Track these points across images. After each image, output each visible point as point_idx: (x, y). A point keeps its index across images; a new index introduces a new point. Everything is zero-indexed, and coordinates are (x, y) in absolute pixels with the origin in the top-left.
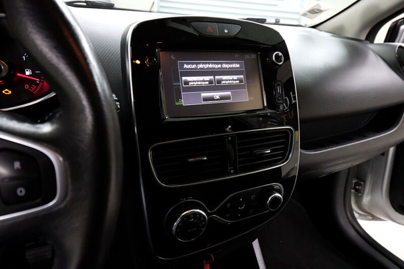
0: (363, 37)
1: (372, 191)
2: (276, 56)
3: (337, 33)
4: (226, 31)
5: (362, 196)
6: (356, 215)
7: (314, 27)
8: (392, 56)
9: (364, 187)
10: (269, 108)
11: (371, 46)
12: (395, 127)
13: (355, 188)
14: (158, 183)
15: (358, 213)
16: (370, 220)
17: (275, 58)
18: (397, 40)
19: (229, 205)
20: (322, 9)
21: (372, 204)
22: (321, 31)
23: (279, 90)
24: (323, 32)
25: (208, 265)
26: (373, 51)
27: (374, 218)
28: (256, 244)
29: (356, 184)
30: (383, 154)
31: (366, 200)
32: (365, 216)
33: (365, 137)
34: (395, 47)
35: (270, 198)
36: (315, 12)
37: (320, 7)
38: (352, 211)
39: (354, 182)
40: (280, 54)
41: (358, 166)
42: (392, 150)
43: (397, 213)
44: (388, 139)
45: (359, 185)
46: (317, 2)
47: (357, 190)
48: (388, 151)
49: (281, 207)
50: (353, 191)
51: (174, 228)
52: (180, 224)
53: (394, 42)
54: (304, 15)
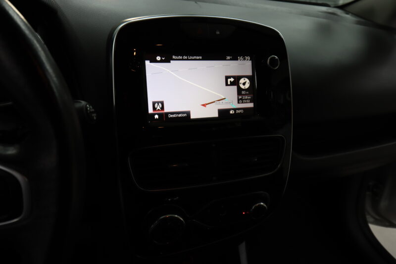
2: (270, 59)
4: (218, 33)
7: (342, 7)
13: (372, 191)
17: (270, 62)
21: (389, 209)
28: (242, 248)
29: (375, 186)
40: (276, 58)
47: (375, 194)
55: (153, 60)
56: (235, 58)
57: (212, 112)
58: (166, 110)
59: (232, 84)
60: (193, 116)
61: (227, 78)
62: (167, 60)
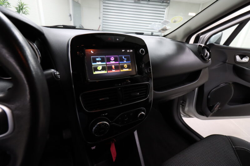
0: (184, 41)
1: (189, 106)
2: (141, 51)
3: (173, 39)
4: (118, 40)
5: (185, 108)
6: (182, 115)
7: (164, 36)
8: (196, 49)
9: (186, 104)
10: (139, 74)
11: (187, 45)
12: (197, 80)
13: (182, 105)
14: (85, 110)
15: (183, 115)
16: (188, 117)
17: (141, 52)
18: (199, 42)
19: (120, 118)
20: (167, 28)
21: (189, 111)
22: (167, 38)
23: (143, 66)
24: (168, 39)
25: (114, 143)
26: (188, 48)
27: (190, 117)
28: (136, 133)
29: (183, 103)
30: (193, 91)
31: (186, 109)
32: (186, 116)
33: (184, 85)
34: (197, 45)
35: (139, 115)
36: (164, 30)
37: (166, 28)
38: (180, 113)
39: (181, 102)
40: (144, 50)
41: (183, 96)
42: (197, 89)
43: (199, 115)
44: (195, 85)
45: (184, 103)
46: (164, 26)
47: (183, 106)
48: (195, 90)
49: (145, 118)
50: (181, 105)
51: (93, 130)
52: (96, 129)
53: (197, 43)
54: (160, 31)
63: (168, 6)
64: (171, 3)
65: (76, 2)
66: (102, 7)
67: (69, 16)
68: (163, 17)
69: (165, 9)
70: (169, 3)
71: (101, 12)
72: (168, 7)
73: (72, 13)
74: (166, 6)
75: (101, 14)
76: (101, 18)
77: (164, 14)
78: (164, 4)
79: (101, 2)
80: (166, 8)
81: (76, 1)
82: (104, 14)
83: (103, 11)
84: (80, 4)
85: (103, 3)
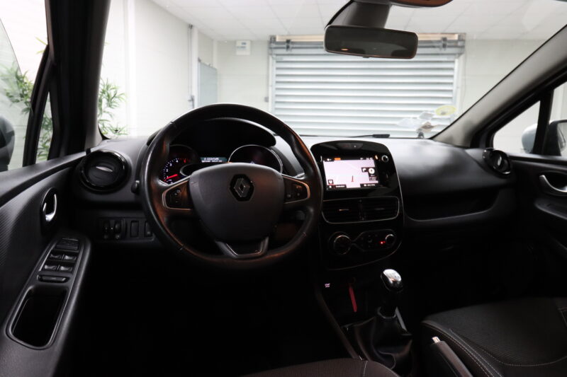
7: (432, 138)
24: (437, 143)
36: (428, 127)
37: (430, 124)
55: (326, 161)
56: (365, 159)
57: (357, 185)
58: (335, 184)
59: (365, 171)
60: (348, 187)
61: (362, 168)
62: (333, 160)
63: (460, 54)
64: (467, 47)
65: (205, 65)
66: (273, 72)
67: (190, 101)
68: (451, 84)
69: (453, 62)
70: (463, 47)
71: (270, 83)
72: (462, 57)
73: (195, 93)
74: (454, 54)
75: (270, 89)
76: (270, 100)
77: (452, 76)
78: (448, 50)
79: (271, 59)
80: (457, 60)
81: (208, 64)
82: (277, 89)
83: (277, 82)
84: (215, 69)
85: (277, 62)
